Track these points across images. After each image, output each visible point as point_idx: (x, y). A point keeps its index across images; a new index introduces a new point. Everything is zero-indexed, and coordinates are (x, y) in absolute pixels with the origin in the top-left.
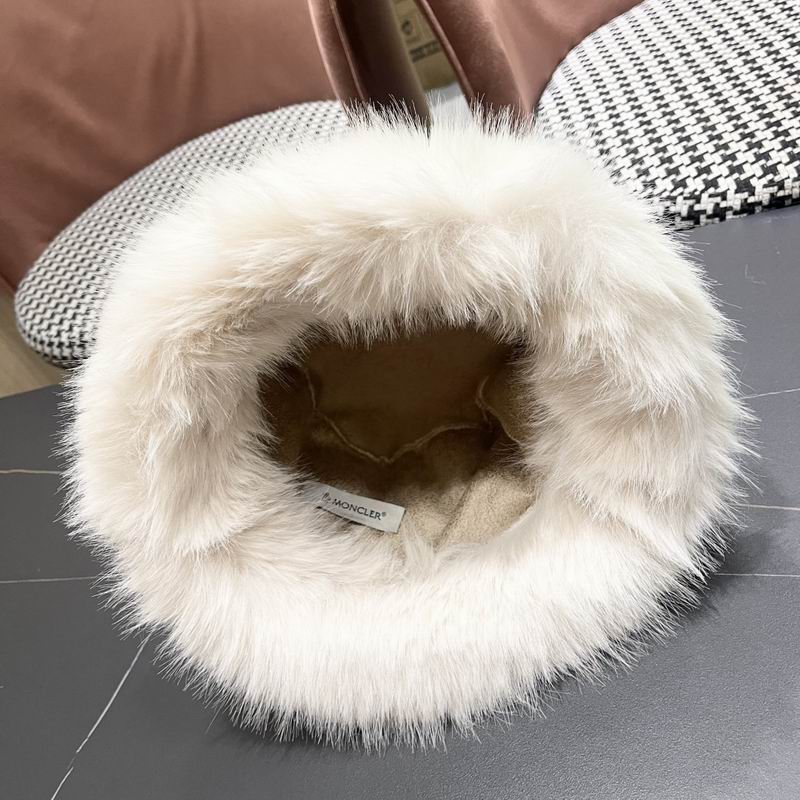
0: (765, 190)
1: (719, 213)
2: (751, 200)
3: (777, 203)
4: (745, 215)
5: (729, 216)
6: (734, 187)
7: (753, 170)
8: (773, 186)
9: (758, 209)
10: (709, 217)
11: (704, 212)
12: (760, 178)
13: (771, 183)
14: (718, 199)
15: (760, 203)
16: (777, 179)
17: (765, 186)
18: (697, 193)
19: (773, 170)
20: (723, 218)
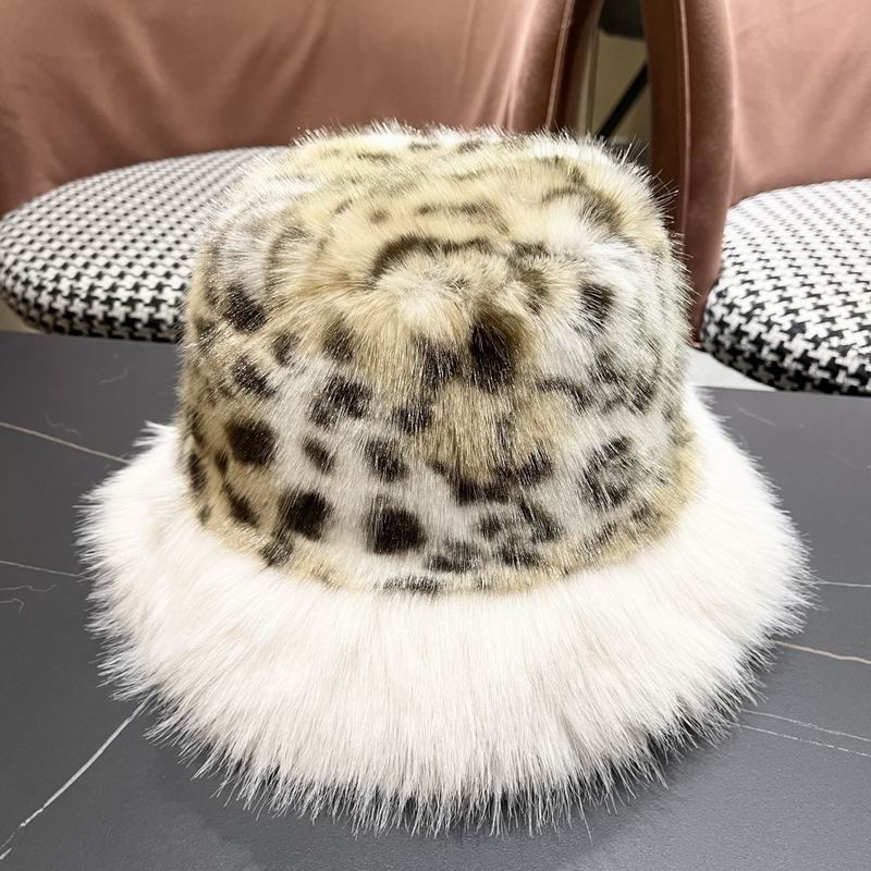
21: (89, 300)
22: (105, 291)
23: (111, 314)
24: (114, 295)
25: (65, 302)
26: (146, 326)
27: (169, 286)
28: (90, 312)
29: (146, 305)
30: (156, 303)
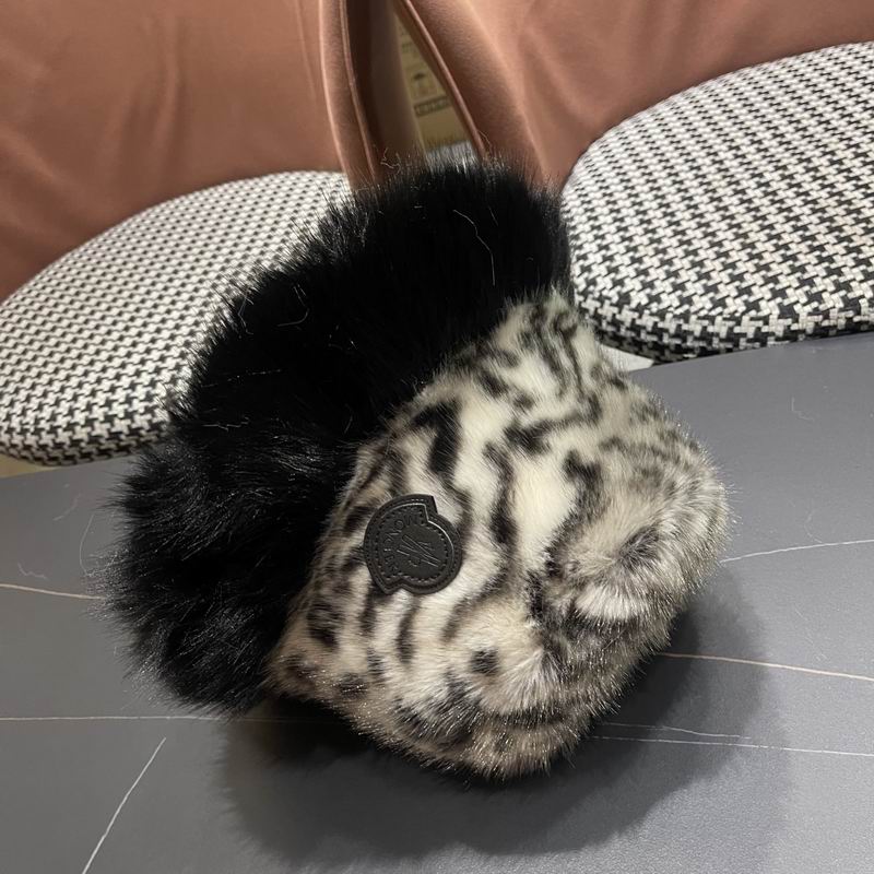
0: (809, 318)
1: (761, 338)
2: (795, 327)
3: (821, 333)
4: (787, 342)
5: (771, 342)
6: (776, 312)
7: (796, 296)
8: (818, 315)
9: (801, 337)
10: (749, 341)
11: (744, 335)
12: (804, 305)
13: (816, 312)
14: (760, 323)
15: (803, 331)
16: (822, 307)
17: (810, 314)
18: (737, 315)
19: (817, 297)
20: (764, 344)
21: (37, 432)
22: (48, 421)
23: (58, 441)
24: (56, 424)
25: (20, 438)
26: (89, 443)
27: (96, 404)
28: (42, 442)
29: (83, 426)
30: (89, 422)
